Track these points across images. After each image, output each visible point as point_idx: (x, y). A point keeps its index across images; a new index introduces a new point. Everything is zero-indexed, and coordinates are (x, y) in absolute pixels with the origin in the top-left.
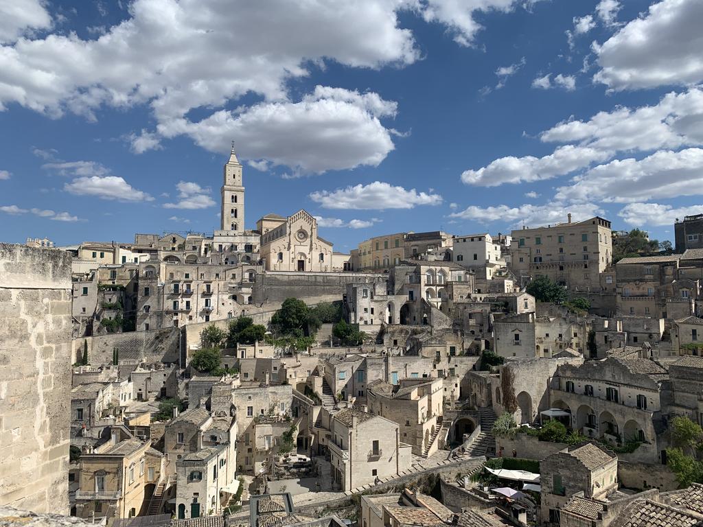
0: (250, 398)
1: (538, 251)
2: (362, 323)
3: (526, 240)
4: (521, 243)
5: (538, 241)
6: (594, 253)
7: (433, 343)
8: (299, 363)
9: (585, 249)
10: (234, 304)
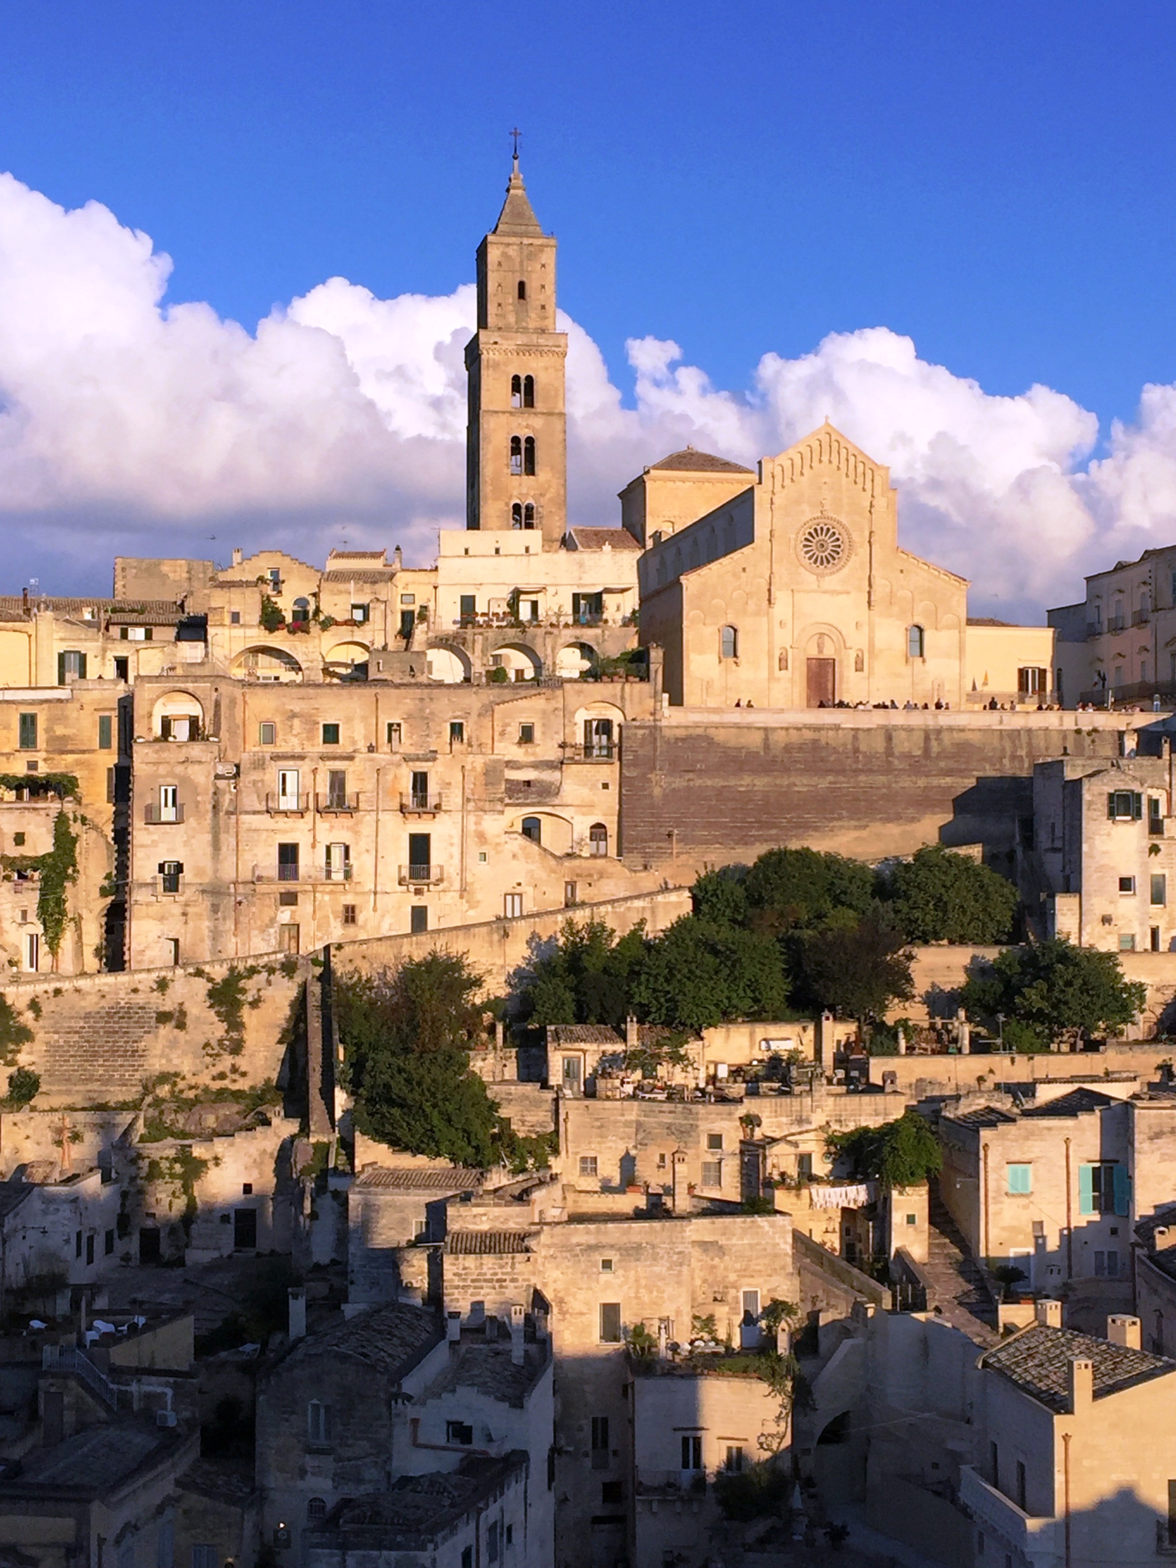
0: (607, 1264)
2: (1107, 942)
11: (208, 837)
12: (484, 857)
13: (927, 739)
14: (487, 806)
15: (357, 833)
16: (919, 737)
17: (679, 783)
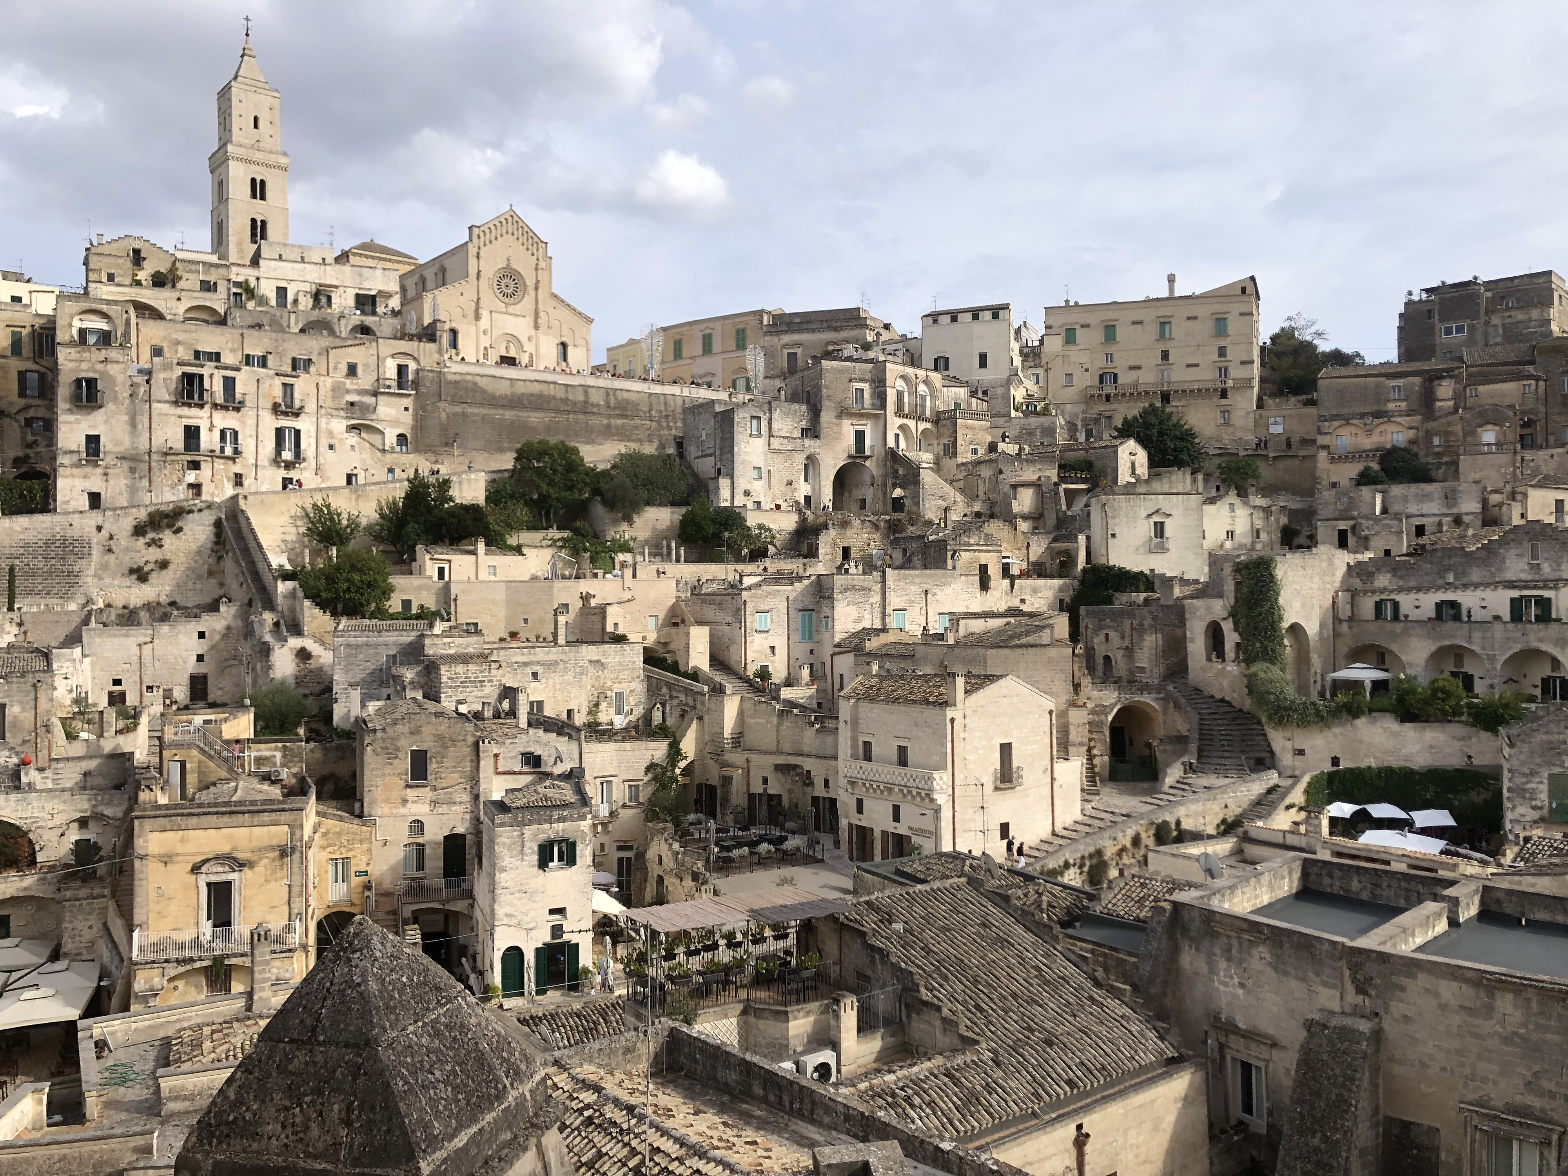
0: (535, 675)
1: (1109, 357)
2: (750, 505)
3: (1080, 334)
4: (1070, 337)
5: (1110, 331)
6: (1243, 363)
7: (972, 541)
8: (627, 595)
9: (1222, 352)
10: (361, 449)
11: (126, 418)
12: (331, 447)
13: (608, 394)
14: (334, 412)
15: (243, 423)
16: (602, 393)
17: (458, 409)
